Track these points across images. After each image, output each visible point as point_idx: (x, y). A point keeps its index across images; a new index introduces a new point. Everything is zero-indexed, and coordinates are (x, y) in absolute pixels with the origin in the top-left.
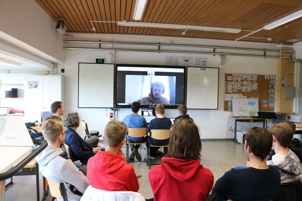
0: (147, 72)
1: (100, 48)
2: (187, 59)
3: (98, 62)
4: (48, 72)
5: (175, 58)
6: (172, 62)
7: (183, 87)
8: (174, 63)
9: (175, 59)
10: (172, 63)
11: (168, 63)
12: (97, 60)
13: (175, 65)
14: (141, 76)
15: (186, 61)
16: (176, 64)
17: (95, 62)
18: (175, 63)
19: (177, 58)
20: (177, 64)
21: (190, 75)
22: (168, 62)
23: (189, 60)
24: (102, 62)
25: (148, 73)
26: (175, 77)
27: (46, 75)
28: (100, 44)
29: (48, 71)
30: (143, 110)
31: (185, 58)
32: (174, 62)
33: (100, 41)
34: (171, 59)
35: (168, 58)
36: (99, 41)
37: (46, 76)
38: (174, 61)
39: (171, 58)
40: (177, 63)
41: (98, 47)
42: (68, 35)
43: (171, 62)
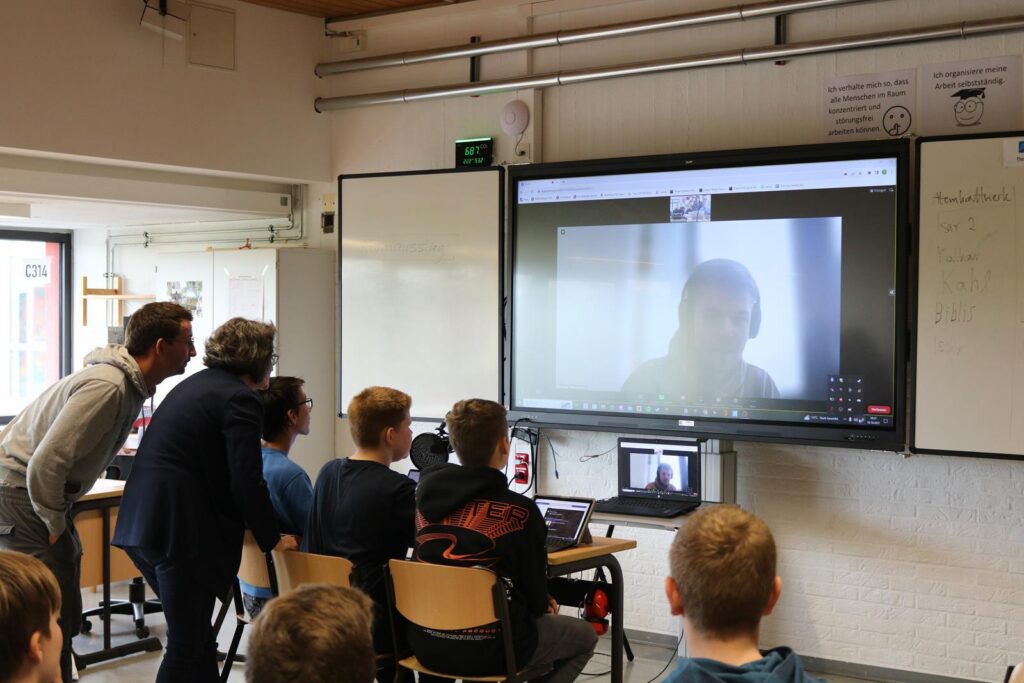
0: (666, 201)
1: (475, 78)
2: (971, 78)
3: (466, 162)
4: (269, 234)
5: (887, 84)
6: (868, 113)
7: (892, 292)
8: (877, 122)
9: (888, 89)
10: (862, 125)
11: (839, 127)
12: (460, 148)
13: (882, 136)
14: (634, 230)
15: (964, 94)
16: (897, 126)
17: (453, 165)
18: (889, 124)
19: (898, 83)
20: (904, 123)
21: (939, 198)
22: (839, 122)
23: (989, 90)
24: (480, 161)
25: (673, 208)
26: (837, 222)
27: (248, 246)
28: (475, 60)
29: (272, 229)
30: (624, 445)
31: (954, 75)
32: (878, 115)
33: (475, 42)
34: (859, 98)
35: (840, 94)
36: (469, 42)
37: (246, 251)
38: (878, 107)
39: (859, 92)
40: (897, 119)
41: (467, 78)
42: (344, 34)
43: (857, 121)
